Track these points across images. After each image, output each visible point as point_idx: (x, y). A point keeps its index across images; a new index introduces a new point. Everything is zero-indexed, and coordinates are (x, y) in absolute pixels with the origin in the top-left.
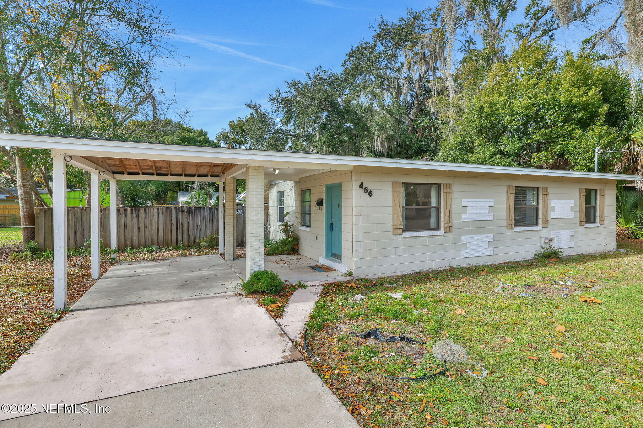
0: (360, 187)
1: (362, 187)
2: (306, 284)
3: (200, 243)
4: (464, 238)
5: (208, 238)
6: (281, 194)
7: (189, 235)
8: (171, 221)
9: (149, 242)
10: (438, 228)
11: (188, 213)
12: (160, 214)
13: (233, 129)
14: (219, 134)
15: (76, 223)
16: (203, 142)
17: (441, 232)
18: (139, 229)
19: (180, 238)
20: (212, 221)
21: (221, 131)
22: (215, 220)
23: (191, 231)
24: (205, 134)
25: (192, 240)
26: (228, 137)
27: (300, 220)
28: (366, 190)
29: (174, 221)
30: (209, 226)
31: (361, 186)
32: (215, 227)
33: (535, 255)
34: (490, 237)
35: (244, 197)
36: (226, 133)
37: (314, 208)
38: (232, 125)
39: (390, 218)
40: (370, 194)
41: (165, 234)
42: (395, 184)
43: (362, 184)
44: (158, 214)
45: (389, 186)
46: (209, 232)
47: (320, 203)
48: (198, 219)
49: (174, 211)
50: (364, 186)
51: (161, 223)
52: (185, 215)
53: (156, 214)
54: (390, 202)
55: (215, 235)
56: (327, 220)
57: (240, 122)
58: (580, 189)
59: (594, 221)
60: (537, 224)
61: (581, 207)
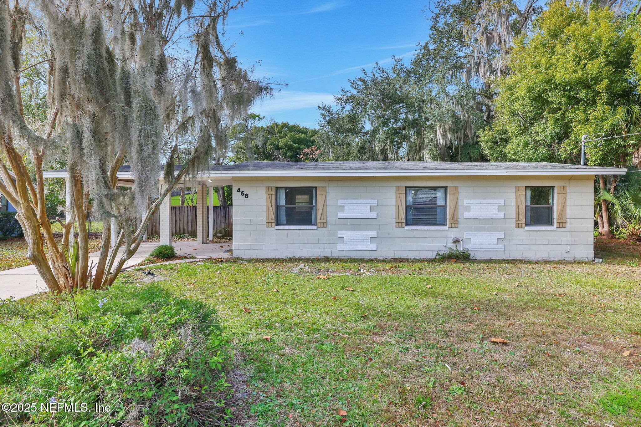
0: (237, 191)
1: (240, 192)
2: (196, 257)
3: (216, 233)
4: (340, 234)
5: (223, 229)
17: (315, 227)
18: (176, 221)
20: (225, 217)
28: (242, 193)
30: (223, 220)
33: (438, 254)
34: (373, 234)
39: (264, 215)
40: (246, 196)
42: (268, 188)
43: (239, 189)
44: (188, 211)
45: (263, 190)
46: (223, 225)
48: (215, 215)
50: (241, 190)
54: (264, 202)
55: (227, 228)
58: (518, 188)
59: (549, 222)
60: (444, 224)
61: (518, 207)
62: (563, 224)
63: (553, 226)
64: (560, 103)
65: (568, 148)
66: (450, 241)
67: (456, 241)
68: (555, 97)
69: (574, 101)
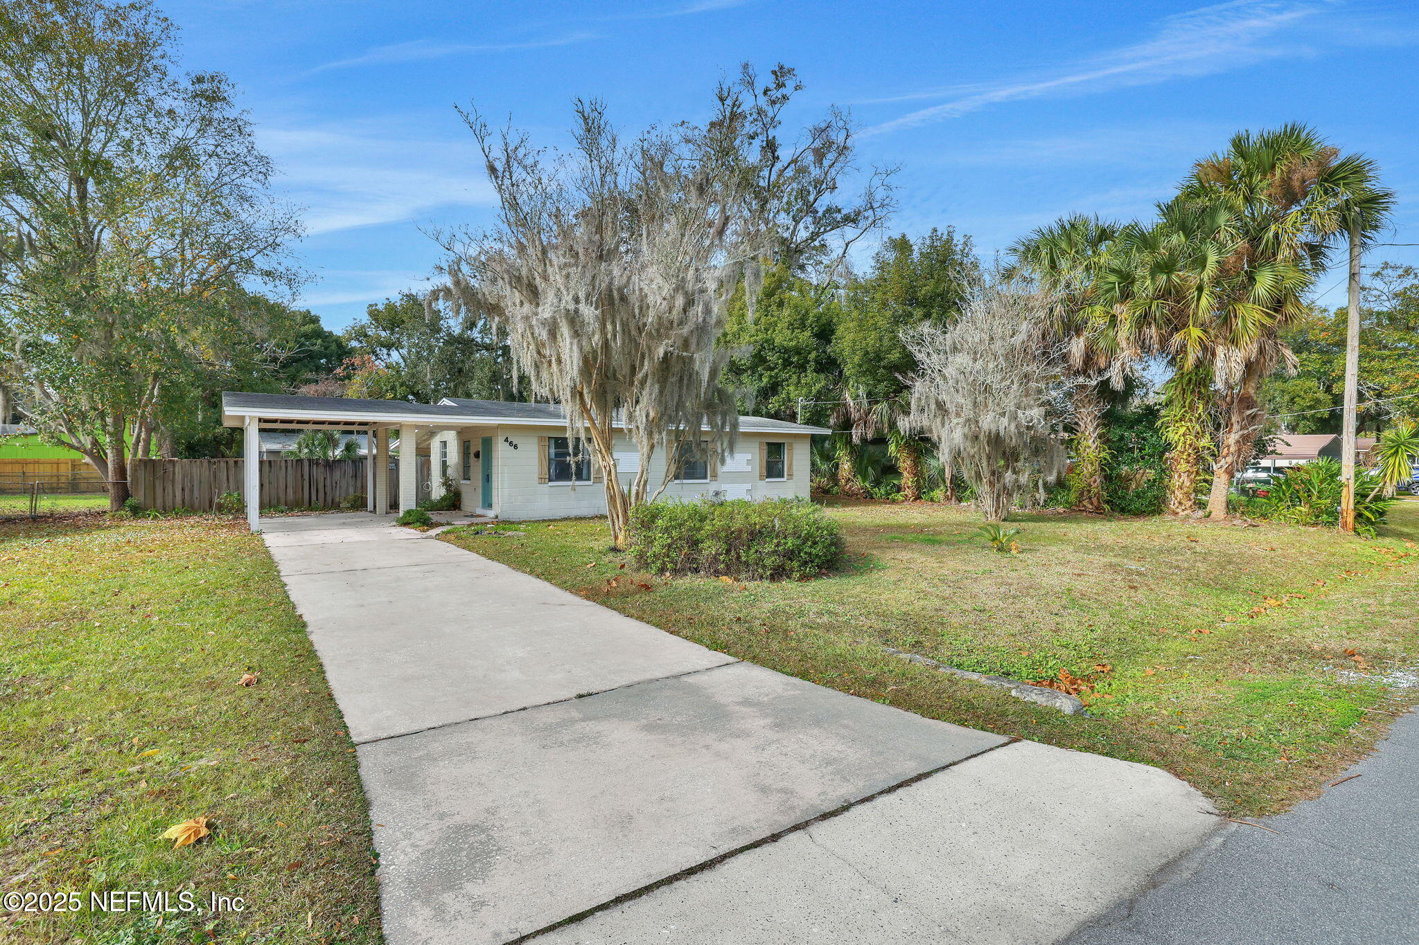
1: (508, 442)
3: (340, 502)
5: (351, 497)
6: (444, 444)
7: (325, 493)
8: (302, 476)
9: (274, 502)
10: (589, 479)
11: (325, 467)
12: (289, 468)
13: (376, 320)
14: (349, 328)
15: (184, 477)
16: (312, 337)
17: (590, 483)
19: (314, 498)
20: (355, 476)
21: (352, 323)
22: (359, 475)
23: (328, 490)
24: (315, 320)
25: (329, 500)
26: (366, 335)
27: (461, 474)
28: (511, 444)
29: (306, 477)
30: (351, 482)
31: (506, 440)
32: (359, 484)
35: (398, 447)
36: (363, 327)
37: (472, 459)
38: (374, 314)
39: (534, 468)
40: (516, 447)
41: (295, 493)
42: (541, 439)
43: (507, 438)
45: (533, 441)
46: (351, 490)
47: (477, 455)
48: (337, 474)
49: (306, 464)
50: (510, 441)
51: (290, 479)
52: (321, 469)
53: (284, 468)
54: (536, 454)
55: (359, 494)
56: (483, 472)
57: (390, 307)
58: (760, 443)
59: (781, 475)
60: (705, 478)
61: (761, 460)
62: (790, 475)
63: (783, 477)
64: (777, 364)
65: (777, 405)
66: (711, 493)
67: (717, 494)
68: (772, 358)
69: (787, 363)
